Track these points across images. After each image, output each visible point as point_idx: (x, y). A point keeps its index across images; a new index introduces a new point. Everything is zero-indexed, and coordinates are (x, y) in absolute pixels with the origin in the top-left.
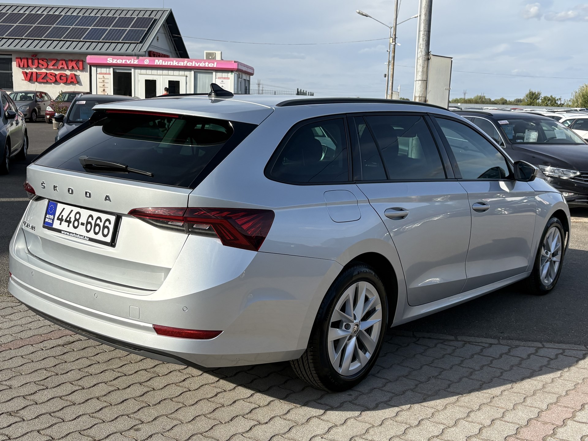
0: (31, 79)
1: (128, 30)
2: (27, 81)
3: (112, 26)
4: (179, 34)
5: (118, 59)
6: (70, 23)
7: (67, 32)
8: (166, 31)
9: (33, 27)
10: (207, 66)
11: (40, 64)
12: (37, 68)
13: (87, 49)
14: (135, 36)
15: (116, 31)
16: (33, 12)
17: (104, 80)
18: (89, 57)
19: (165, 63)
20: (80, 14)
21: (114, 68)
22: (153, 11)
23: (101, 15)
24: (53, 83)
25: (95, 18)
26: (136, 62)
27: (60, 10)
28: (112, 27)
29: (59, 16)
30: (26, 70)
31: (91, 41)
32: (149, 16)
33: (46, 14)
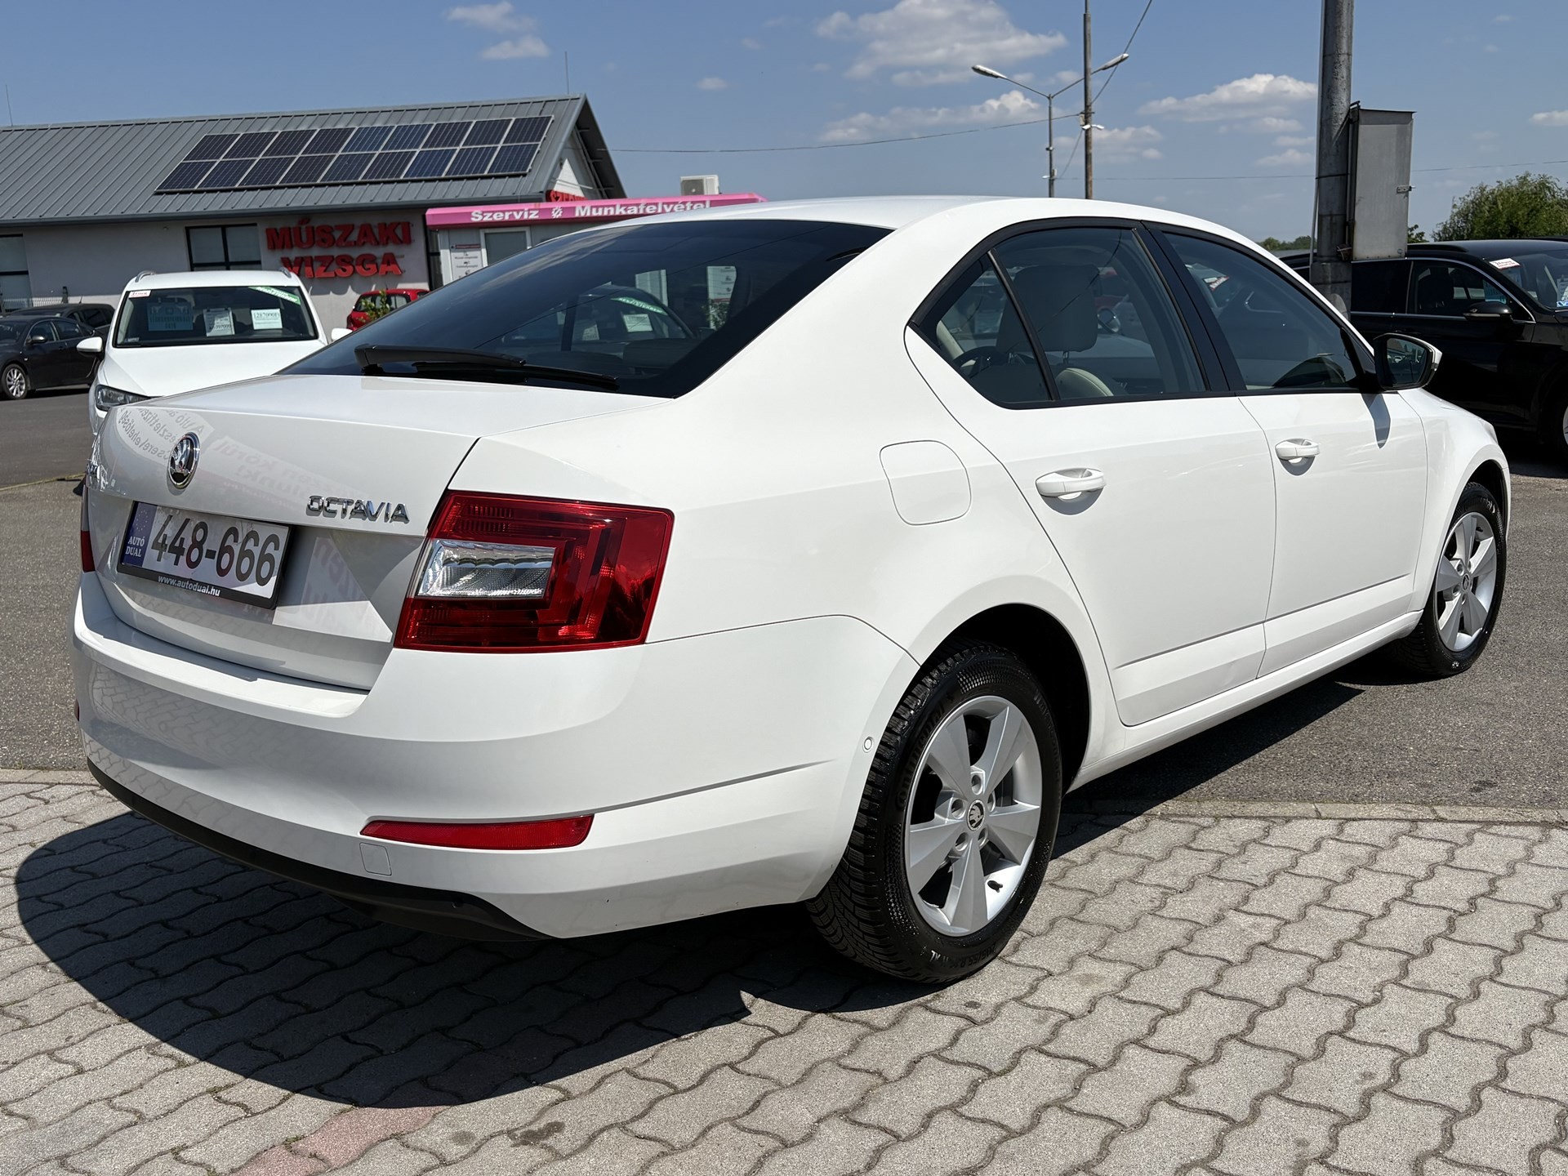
0: (302, 273)
1: (498, 149)
3: (462, 143)
4: (603, 145)
5: (494, 212)
6: (373, 145)
7: (369, 165)
9: (295, 160)
14: (516, 159)
15: (473, 154)
17: (467, 260)
18: (429, 212)
19: (597, 211)
20: (392, 123)
21: (487, 231)
22: (547, 101)
23: (436, 121)
24: (350, 276)
25: (423, 129)
26: (534, 216)
27: (347, 118)
28: (464, 145)
29: (347, 131)
30: (285, 254)
31: (422, 178)
32: (540, 114)
33: (318, 130)
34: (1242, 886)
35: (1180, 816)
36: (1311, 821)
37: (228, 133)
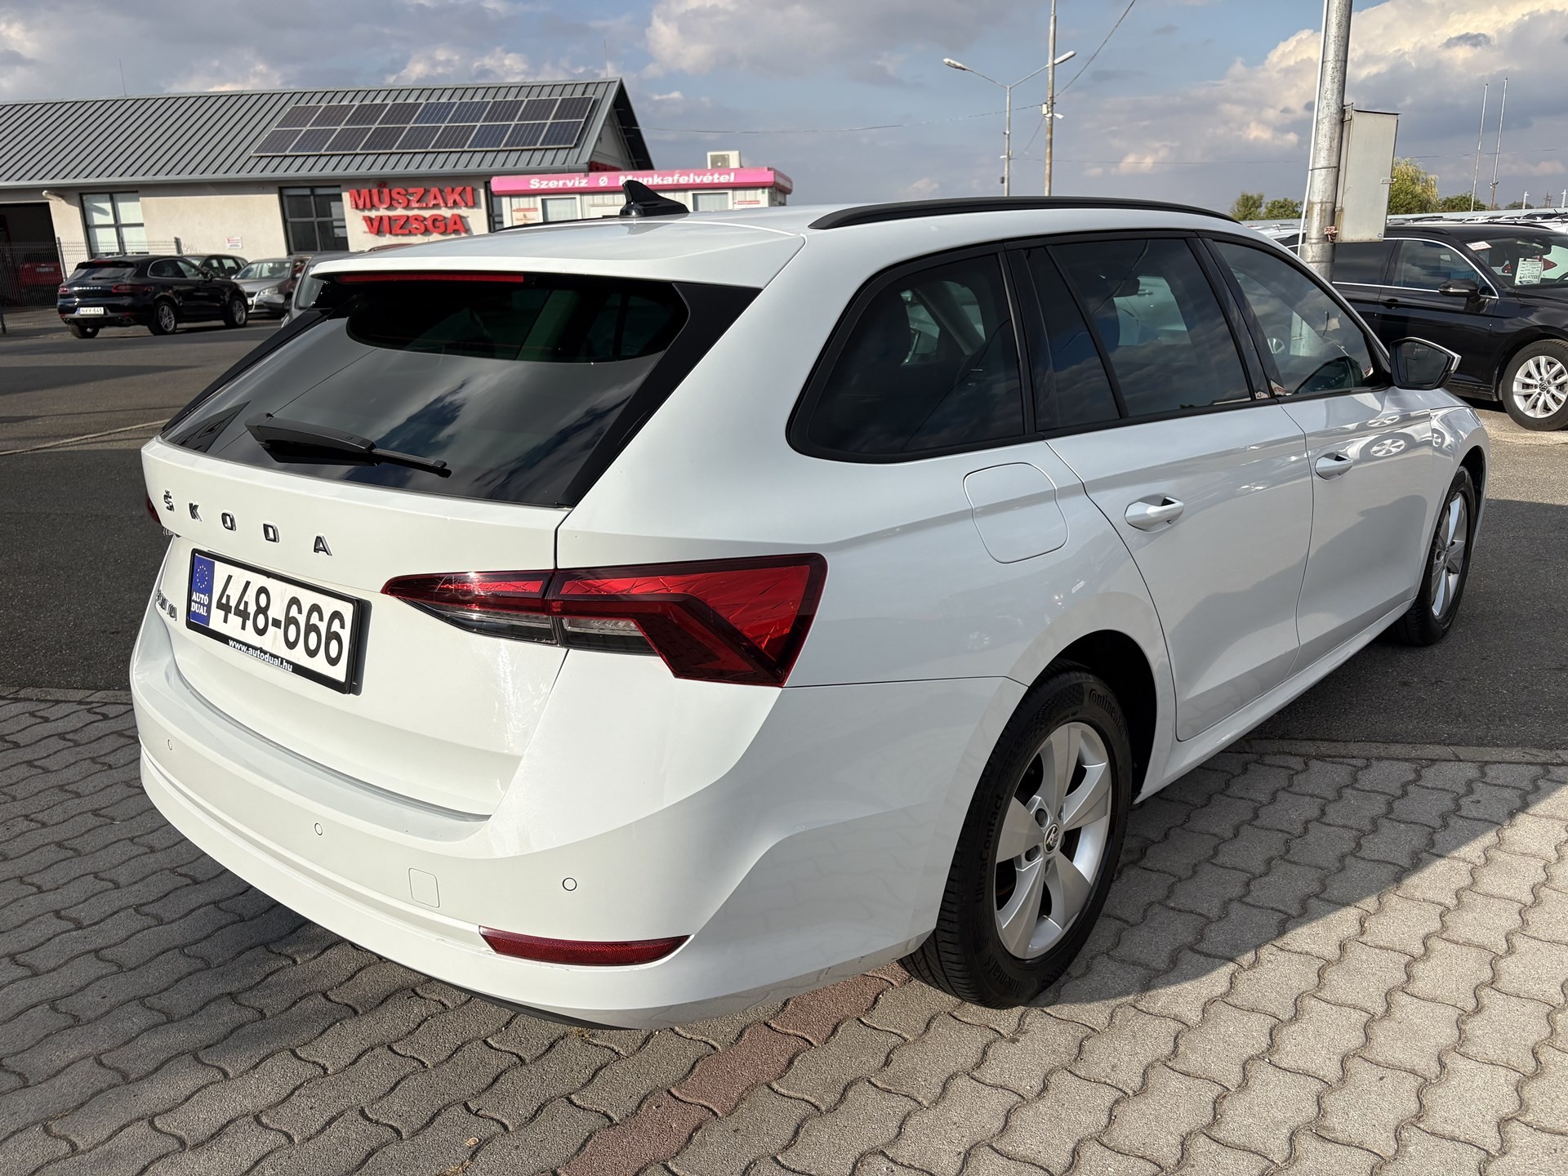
0: (381, 229)
1: (548, 125)
2: (373, 235)
3: (516, 119)
4: (636, 125)
5: (549, 180)
6: (439, 119)
7: (438, 135)
8: (614, 123)
9: (372, 130)
10: (716, 181)
11: (395, 200)
12: (391, 207)
14: (564, 134)
15: (526, 129)
16: (367, 102)
17: (526, 221)
18: (498, 180)
20: (454, 100)
21: (544, 197)
22: (588, 84)
23: (493, 99)
24: (422, 234)
25: (484, 105)
26: (582, 184)
27: (415, 94)
28: (518, 121)
29: (416, 106)
30: (367, 213)
31: (484, 149)
32: (583, 93)
33: (391, 103)
34: (1422, 828)
35: (1335, 757)
36: (1452, 763)
37: (312, 104)
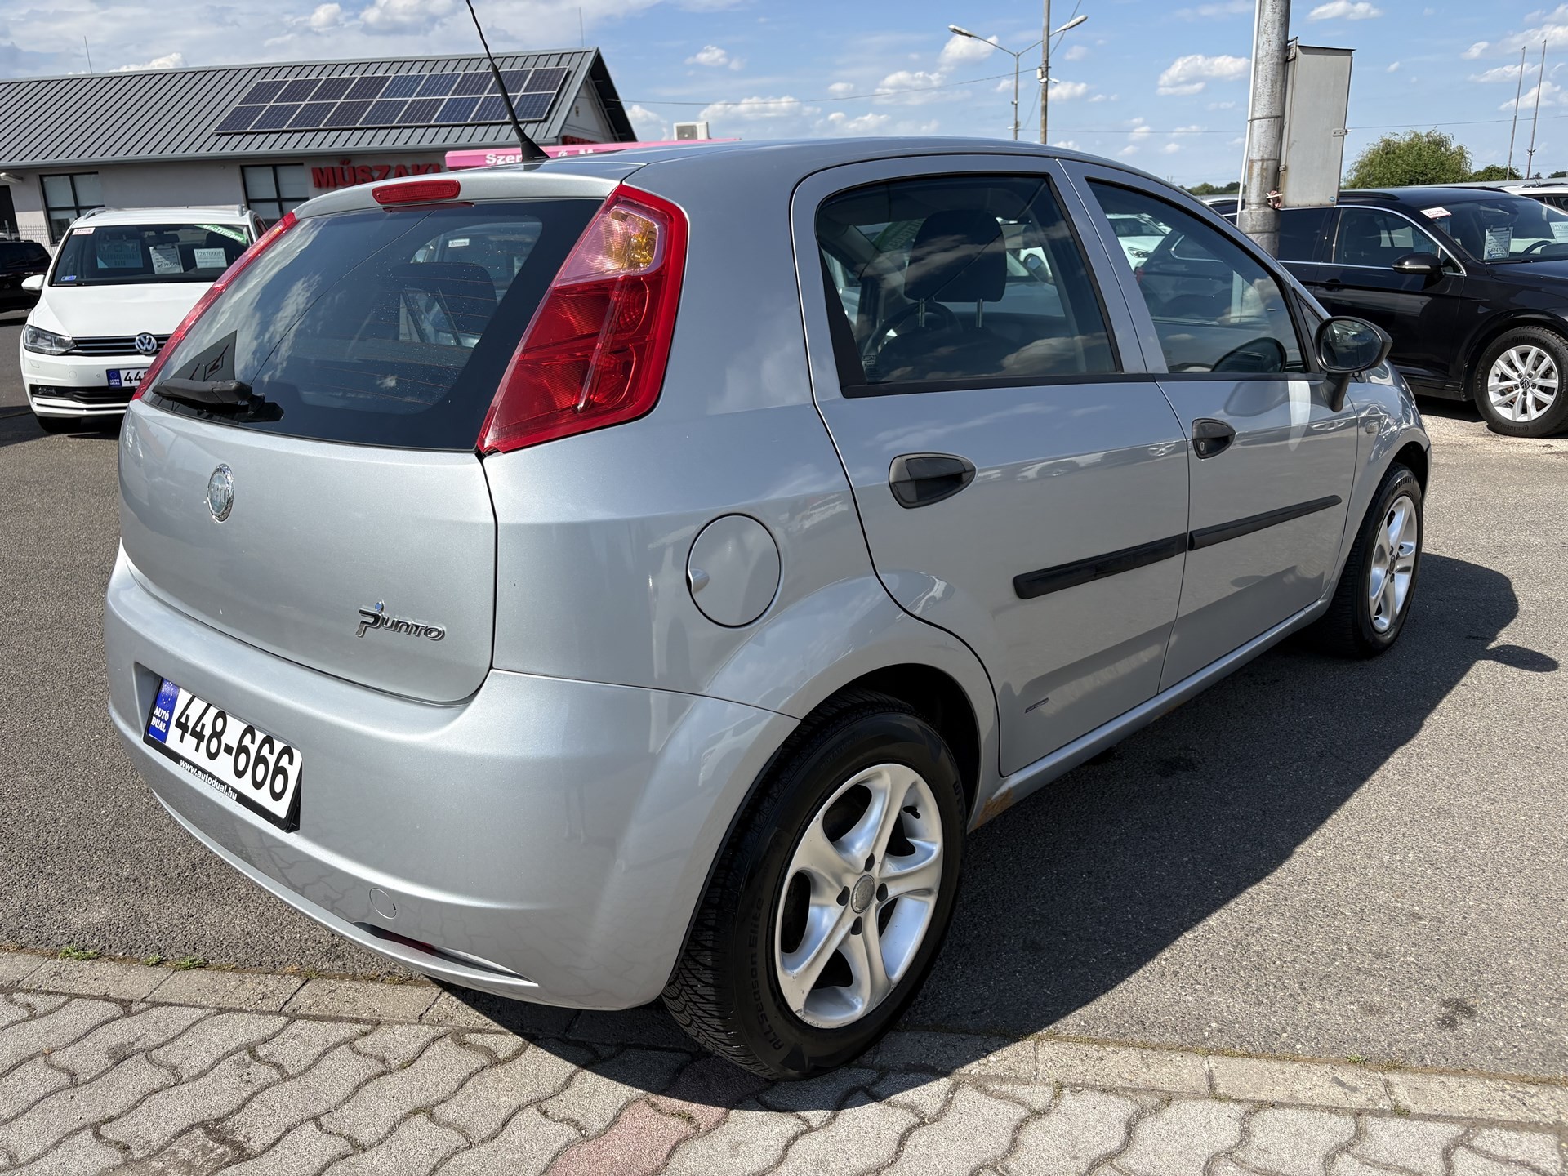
1: (518, 98)
3: (487, 91)
4: (616, 96)
5: (506, 155)
6: (407, 92)
7: (403, 110)
8: (590, 91)
9: (338, 105)
11: (358, 178)
13: (444, 142)
14: (534, 107)
15: (496, 101)
16: (334, 76)
18: (449, 154)
20: (425, 72)
22: (563, 54)
23: (464, 71)
25: (454, 77)
27: (385, 67)
28: (488, 93)
29: (384, 79)
31: (451, 123)
32: (557, 65)
33: (359, 77)
36: (1201, 1104)
37: (279, 79)
